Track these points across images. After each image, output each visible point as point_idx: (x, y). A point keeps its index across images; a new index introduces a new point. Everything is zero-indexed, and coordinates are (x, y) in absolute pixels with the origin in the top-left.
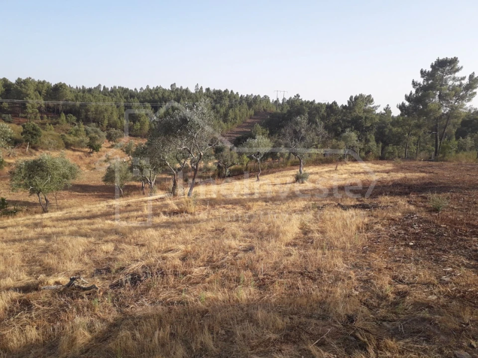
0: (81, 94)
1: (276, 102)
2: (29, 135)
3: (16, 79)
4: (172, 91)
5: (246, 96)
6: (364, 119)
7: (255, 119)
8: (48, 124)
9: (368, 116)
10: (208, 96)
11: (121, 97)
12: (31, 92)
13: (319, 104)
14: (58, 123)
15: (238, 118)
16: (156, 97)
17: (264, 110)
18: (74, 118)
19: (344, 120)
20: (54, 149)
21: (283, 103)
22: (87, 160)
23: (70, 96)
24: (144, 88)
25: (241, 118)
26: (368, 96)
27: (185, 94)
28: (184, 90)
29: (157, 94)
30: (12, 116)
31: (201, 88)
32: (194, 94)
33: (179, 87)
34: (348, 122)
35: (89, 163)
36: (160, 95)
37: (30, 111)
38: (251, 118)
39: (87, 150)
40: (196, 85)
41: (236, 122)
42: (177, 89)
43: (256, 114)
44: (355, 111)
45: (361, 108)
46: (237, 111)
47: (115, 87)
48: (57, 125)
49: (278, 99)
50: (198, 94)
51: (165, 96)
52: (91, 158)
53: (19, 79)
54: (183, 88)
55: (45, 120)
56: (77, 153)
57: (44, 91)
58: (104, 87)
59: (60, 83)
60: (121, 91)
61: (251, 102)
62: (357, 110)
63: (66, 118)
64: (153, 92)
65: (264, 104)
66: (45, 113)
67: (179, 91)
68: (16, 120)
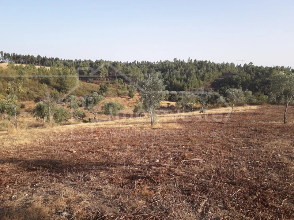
0: (126, 67)
4: (174, 63)
8: (109, 84)
10: (195, 65)
14: (114, 83)
15: (211, 78)
16: (165, 67)
18: (122, 80)
20: (113, 97)
22: (128, 102)
25: (213, 78)
27: (181, 64)
35: (128, 104)
36: (167, 65)
37: (102, 77)
41: (209, 80)
43: (223, 75)
46: (211, 74)
50: (188, 64)
51: (170, 66)
52: (129, 101)
55: (108, 81)
56: (123, 99)
63: (118, 80)
66: (108, 78)
67: (178, 62)
68: (95, 81)
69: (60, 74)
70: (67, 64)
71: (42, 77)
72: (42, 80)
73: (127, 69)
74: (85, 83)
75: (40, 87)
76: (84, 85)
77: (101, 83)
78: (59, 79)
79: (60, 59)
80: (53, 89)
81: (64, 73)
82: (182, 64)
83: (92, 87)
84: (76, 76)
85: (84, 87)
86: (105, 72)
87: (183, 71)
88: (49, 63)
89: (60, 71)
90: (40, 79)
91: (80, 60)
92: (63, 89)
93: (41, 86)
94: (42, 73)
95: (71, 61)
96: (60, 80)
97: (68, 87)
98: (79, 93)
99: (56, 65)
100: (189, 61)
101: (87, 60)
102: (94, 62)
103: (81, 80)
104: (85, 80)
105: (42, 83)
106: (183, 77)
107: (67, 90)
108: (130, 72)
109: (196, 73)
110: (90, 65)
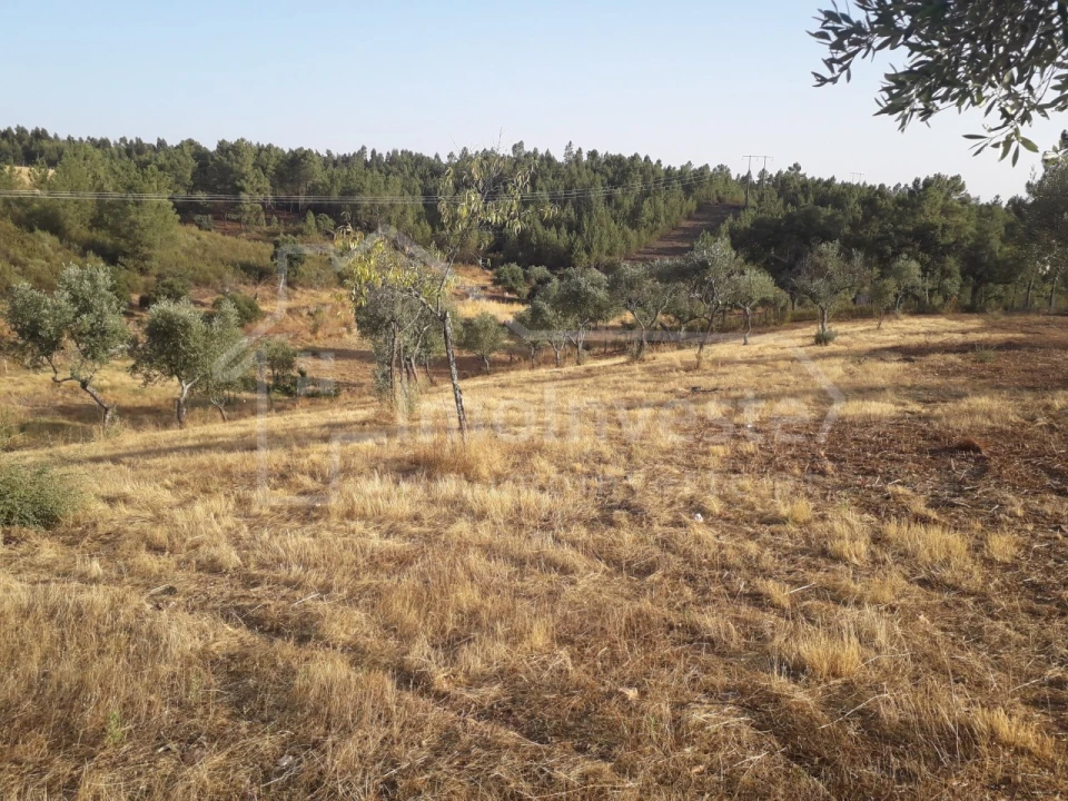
1: (746, 179)
3: (217, 143)
4: (517, 160)
5: (678, 168)
6: (940, 228)
7: (698, 220)
8: (281, 235)
9: (949, 223)
10: (594, 170)
11: (412, 174)
12: (247, 168)
13: (844, 185)
14: (301, 231)
15: (663, 218)
17: (719, 198)
18: (331, 222)
19: (898, 232)
21: (761, 181)
23: (320, 176)
24: (457, 155)
25: (667, 218)
26: (953, 179)
27: (545, 167)
28: (542, 158)
30: (215, 219)
31: (580, 151)
32: (564, 164)
33: (532, 151)
34: (908, 234)
37: (248, 208)
38: (689, 218)
40: (567, 144)
41: (656, 229)
42: (527, 155)
43: (700, 208)
44: (922, 211)
45: (936, 204)
46: (661, 204)
47: (395, 152)
48: (299, 235)
49: (749, 172)
50: (574, 165)
53: (222, 142)
54: (540, 153)
55: (275, 226)
57: (270, 166)
59: (301, 149)
60: (409, 161)
61: (692, 181)
62: (927, 209)
63: (317, 223)
65: (720, 186)
67: (532, 159)
68: (221, 226)
75: (29, 244)
79: (77, 139)
86: (260, 191)
87: (560, 191)
90: (18, 210)
93: (30, 240)
102: (213, 148)
105: (32, 230)
106: (564, 215)
107: (144, 259)
108: (359, 190)
109: (609, 199)
110: (196, 160)
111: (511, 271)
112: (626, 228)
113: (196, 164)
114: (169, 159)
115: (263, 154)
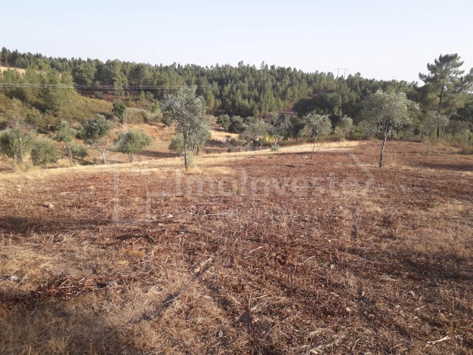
0: (158, 73)
2: (118, 112)
3: (106, 61)
4: (239, 70)
8: (130, 101)
10: (271, 74)
11: (193, 75)
12: (118, 71)
14: (138, 99)
15: (296, 96)
16: (224, 76)
17: (324, 87)
18: (152, 95)
20: (136, 123)
22: (161, 133)
23: (149, 75)
24: (215, 66)
25: (299, 96)
27: (249, 72)
28: (250, 68)
29: (225, 72)
30: (103, 93)
31: (267, 66)
32: (259, 71)
33: (246, 65)
35: (162, 135)
36: (228, 73)
37: (117, 89)
38: (309, 96)
39: (161, 124)
40: (263, 62)
41: (294, 100)
42: (244, 67)
43: (315, 91)
46: (296, 90)
47: (188, 65)
48: (138, 101)
50: (262, 72)
51: (232, 74)
52: (164, 131)
53: (108, 61)
54: (250, 66)
55: (129, 96)
56: (153, 127)
57: (128, 71)
58: (179, 65)
59: (141, 63)
60: (193, 69)
61: (311, 80)
63: (146, 96)
64: (222, 70)
65: (324, 82)
66: (129, 91)
67: (246, 69)
68: (105, 96)
69: (43, 82)
70: (56, 65)
71: (11, 88)
72: (12, 92)
73: (160, 77)
74: (88, 99)
75: (8, 104)
76: (86, 102)
77: (115, 100)
78: (42, 90)
79: (43, 56)
80: (31, 109)
81: (51, 81)
82: (251, 72)
83: (101, 107)
84: (72, 87)
85: (86, 106)
86: (123, 82)
87: (253, 83)
88: (25, 63)
89: (44, 78)
90: (8, 90)
91: (80, 59)
92: (49, 109)
93: (10, 102)
94: (10, 80)
95: (63, 61)
96: (45, 93)
97: (59, 105)
98: (77, 116)
99: (37, 67)
100: (263, 66)
101: (91, 59)
102: (105, 63)
103: (82, 93)
104: (89, 94)
105: (12, 98)
106: (253, 94)
107: (56, 110)
108: (164, 82)
109: (274, 87)
110: (97, 68)
111: (224, 118)
112: (280, 100)
113: (96, 70)
114: (85, 67)
115: (125, 66)
